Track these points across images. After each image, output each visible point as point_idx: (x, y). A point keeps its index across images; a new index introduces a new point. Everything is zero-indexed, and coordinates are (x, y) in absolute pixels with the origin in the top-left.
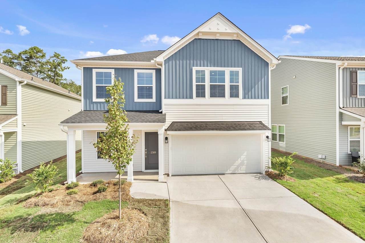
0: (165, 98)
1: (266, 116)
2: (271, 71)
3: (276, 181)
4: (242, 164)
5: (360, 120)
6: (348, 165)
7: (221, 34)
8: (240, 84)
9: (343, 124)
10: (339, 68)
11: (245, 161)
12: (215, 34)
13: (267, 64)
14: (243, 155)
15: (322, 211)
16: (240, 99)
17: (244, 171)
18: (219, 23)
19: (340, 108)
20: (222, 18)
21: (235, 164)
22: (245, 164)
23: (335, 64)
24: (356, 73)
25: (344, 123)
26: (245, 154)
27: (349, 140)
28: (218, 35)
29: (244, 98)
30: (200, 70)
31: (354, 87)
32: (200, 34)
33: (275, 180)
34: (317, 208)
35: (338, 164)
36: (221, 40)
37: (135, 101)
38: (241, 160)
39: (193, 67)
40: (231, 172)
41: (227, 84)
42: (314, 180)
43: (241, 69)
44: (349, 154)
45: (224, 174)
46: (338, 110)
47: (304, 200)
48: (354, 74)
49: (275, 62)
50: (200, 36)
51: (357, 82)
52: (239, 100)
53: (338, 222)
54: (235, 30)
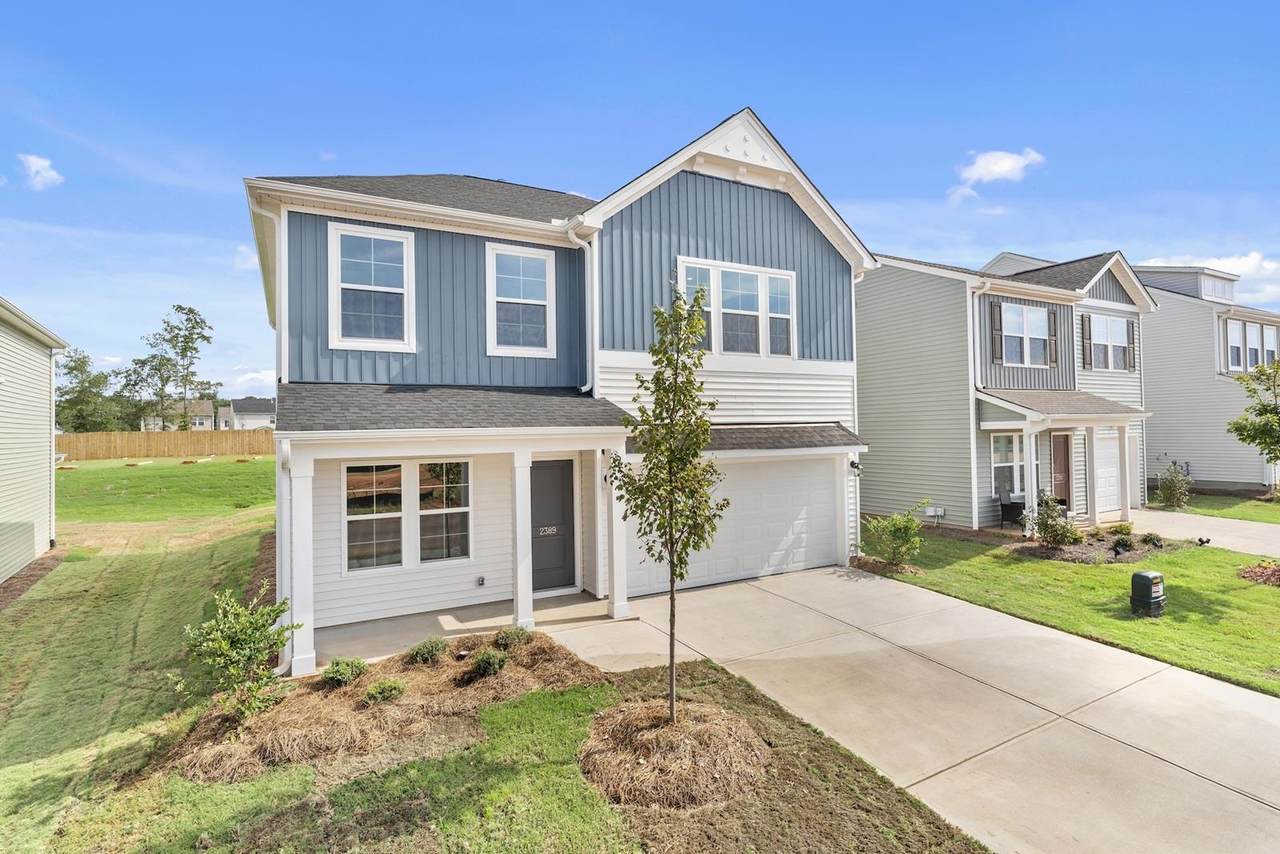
0: (602, 346)
1: (848, 407)
2: (856, 285)
3: (891, 578)
4: (796, 543)
5: (1023, 417)
6: (993, 527)
7: (753, 169)
8: (793, 317)
9: (982, 428)
10: (974, 293)
11: (803, 535)
12: (735, 165)
13: (847, 268)
14: (800, 517)
15: (1042, 624)
16: (793, 359)
17: (801, 564)
18: (749, 138)
19: (977, 389)
20: (755, 125)
21: (781, 547)
22: (804, 544)
23: (965, 282)
24: (1000, 307)
25: (985, 425)
26: (803, 514)
27: (993, 465)
28: (742, 170)
29: (802, 356)
30: (695, 268)
31: (998, 338)
32: (700, 160)
33: (888, 575)
34: (1028, 620)
35: (976, 527)
36: (745, 185)
37: (488, 354)
38: (793, 534)
39: (679, 257)
40: (771, 570)
41: (763, 315)
42: (956, 566)
43: (794, 274)
44: (995, 500)
45: (755, 578)
46: (973, 395)
47: (989, 607)
48: (997, 310)
49: (868, 264)
50: (700, 165)
51: (1001, 330)
52: (791, 363)
53: (1085, 637)
54: (785, 166)
